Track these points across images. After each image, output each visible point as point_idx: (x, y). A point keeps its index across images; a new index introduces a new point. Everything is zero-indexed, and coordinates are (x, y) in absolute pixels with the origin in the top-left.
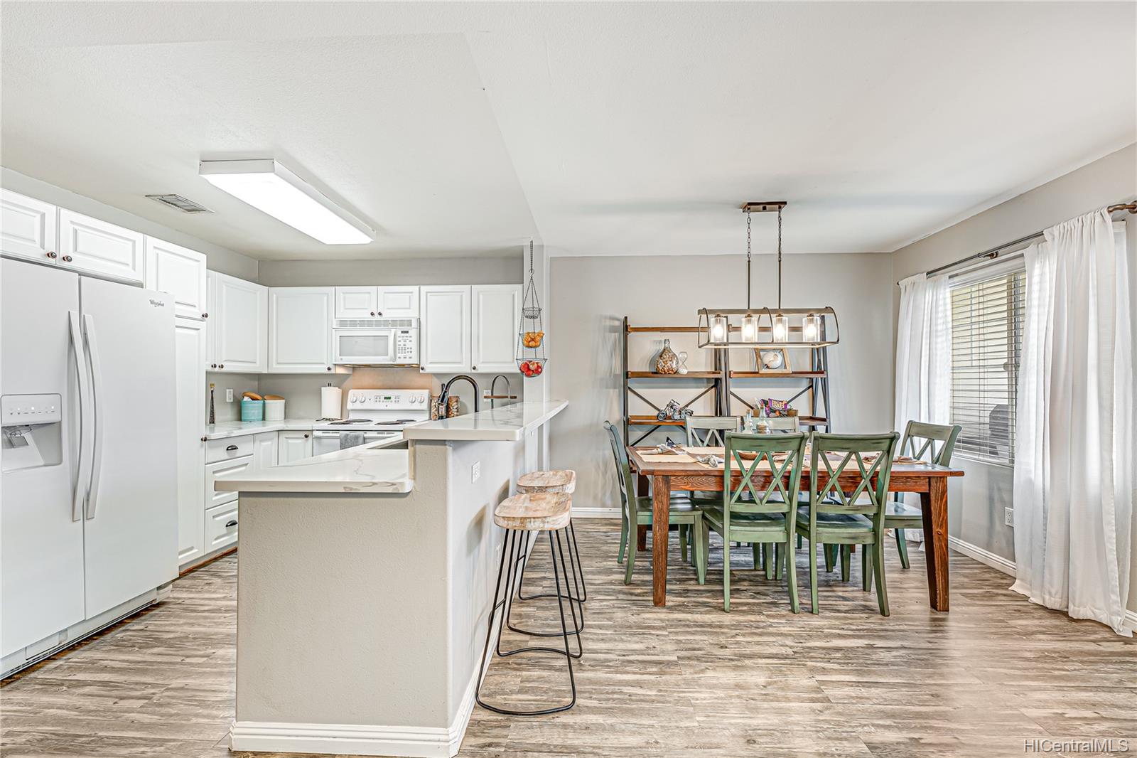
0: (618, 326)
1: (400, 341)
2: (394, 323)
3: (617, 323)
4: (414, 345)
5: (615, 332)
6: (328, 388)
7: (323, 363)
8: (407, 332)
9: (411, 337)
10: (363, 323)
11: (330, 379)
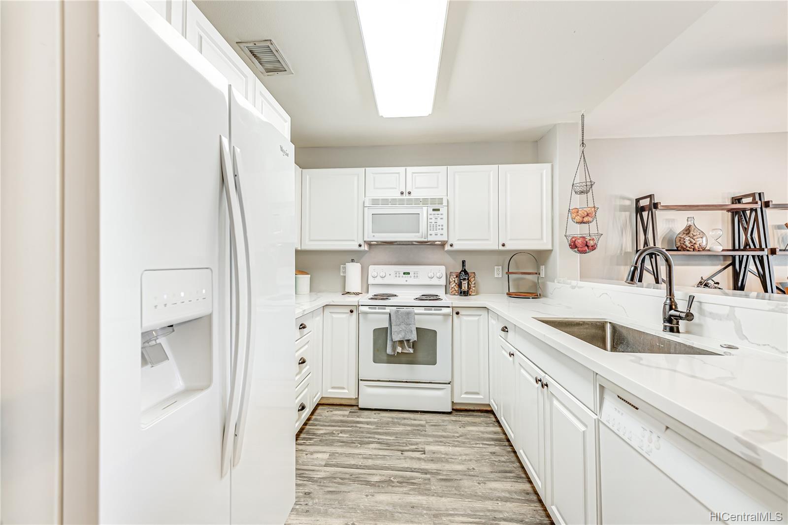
0: (629, 206)
1: (431, 219)
2: (425, 201)
3: (628, 203)
4: (444, 222)
5: (625, 211)
6: (351, 263)
7: (354, 240)
8: (438, 210)
9: (442, 214)
10: (394, 201)
11: (353, 256)
